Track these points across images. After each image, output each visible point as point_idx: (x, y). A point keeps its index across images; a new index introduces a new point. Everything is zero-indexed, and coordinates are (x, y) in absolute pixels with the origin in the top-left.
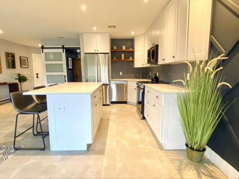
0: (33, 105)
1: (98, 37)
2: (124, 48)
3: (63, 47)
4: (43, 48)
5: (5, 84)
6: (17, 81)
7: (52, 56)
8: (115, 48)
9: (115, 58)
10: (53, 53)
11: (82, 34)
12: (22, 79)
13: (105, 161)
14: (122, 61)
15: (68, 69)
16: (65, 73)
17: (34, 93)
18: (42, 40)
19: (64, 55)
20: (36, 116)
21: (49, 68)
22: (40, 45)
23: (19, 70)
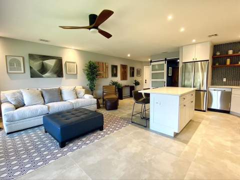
0: (142, 99)
1: (198, 47)
2: (231, 52)
3: (166, 60)
4: (151, 62)
5: (128, 86)
6: (134, 85)
7: (157, 67)
8: (218, 54)
9: (217, 64)
10: (158, 65)
11: (182, 47)
12: (137, 83)
13: (186, 148)
14: (228, 66)
15: (168, 76)
16: (165, 79)
17: (143, 92)
18: (151, 56)
19: (166, 66)
20: (143, 105)
21: (154, 76)
22: (150, 60)
23: (136, 78)
